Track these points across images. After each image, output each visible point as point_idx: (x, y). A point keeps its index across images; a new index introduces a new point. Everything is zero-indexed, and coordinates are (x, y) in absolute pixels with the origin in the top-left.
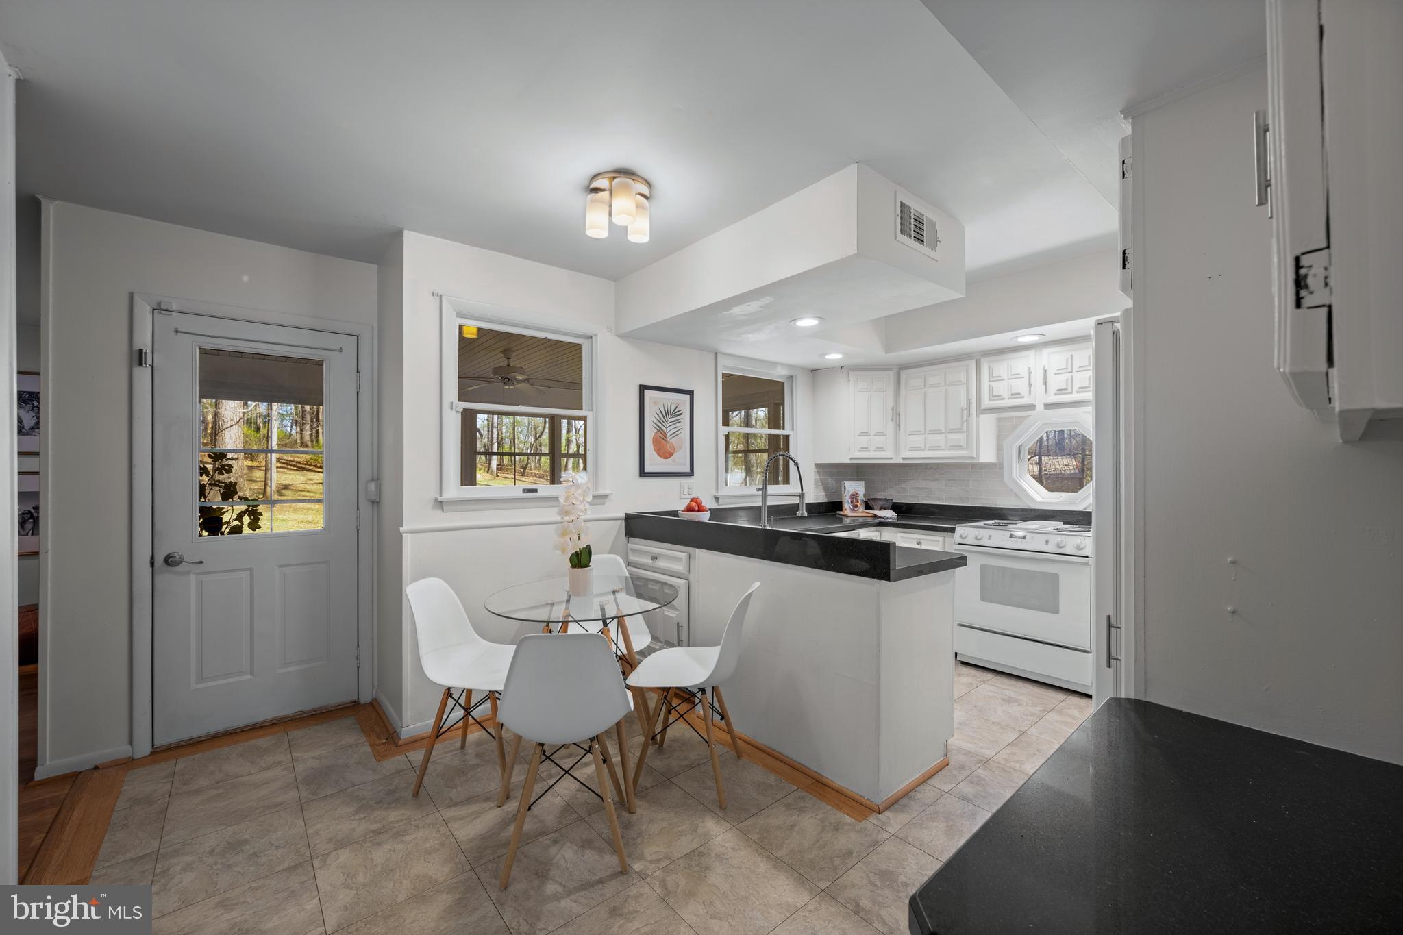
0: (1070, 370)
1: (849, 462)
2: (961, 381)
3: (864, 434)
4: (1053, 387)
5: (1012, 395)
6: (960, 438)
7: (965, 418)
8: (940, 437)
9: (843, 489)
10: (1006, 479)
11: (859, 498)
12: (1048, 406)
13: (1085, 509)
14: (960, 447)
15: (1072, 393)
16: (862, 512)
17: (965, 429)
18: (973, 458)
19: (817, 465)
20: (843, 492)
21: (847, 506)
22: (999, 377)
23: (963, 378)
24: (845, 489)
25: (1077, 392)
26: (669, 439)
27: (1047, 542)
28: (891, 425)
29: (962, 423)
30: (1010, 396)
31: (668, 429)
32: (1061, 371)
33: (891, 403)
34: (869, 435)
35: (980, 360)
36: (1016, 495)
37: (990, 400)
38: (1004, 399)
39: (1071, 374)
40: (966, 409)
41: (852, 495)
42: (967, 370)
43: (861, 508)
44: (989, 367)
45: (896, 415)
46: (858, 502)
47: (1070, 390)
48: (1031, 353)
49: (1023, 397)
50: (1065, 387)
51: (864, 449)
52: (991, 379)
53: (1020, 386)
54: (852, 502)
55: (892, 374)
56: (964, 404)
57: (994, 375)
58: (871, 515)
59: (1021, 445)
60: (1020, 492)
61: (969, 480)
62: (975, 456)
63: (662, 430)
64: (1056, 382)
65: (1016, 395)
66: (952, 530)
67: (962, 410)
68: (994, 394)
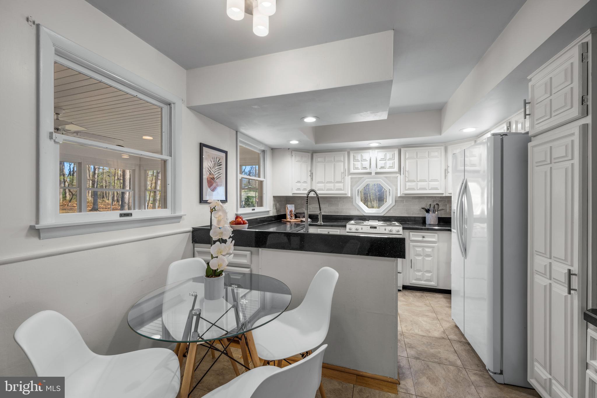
0: (385, 159)
1: (292, 195)
2: (341, 160)
3: (299, 182)
4: (379, 166)
5: (363, 168)
6: (341, 185)
7: (343, 177)
8: (332, 185)
9: (287, 209)
10: (354, 204)
11: (293, 213)
12: (376, 173)
13: (384, 215)
14: (341, 189)
15: (386, 169)
17: (343, 181)
18: (346, 194)
19: (274, 197)
20: (287, 210)
21: (288, 217)
22: (358, 160)
23: (342, 159)
24: (288, 208)
25: (388, 168)
26: (215, 179)
27: (385, 230)
28: (309, 178)
29: (342, 179)
30: (362, 168)
31: (215, 173)
32: (382, 160)
33: (309, 169)
34: (301, 183)
35: (350, 152)
36: (358, 210)
37: (354, 169)
38: (359, 169)
39: (385, 161)
40: (344, 173)
41: (290, 211)
42: (344, 156)
44: (353, 155)
45: (312, 175)
47: (385, 168)
48: (371, 151)
49: (367, 169)
50: (384, 166)
51: (299, 189)
52: (354, 161)
53: (366, 164)
55: (310, 154)
56: (342, 171)
57: (356, 159)
58: (300, 221)
59: (358, 189)
63: (212, 173)
64: (381, 164)
65: (365, 168)
67: (342, 173)
68: (356, 167)
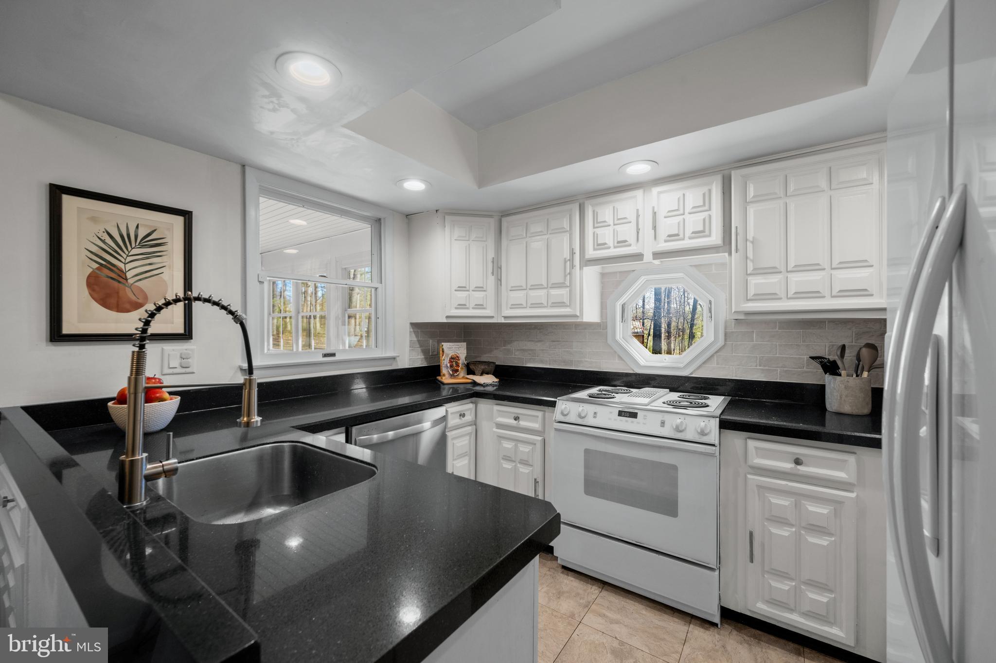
0: (681, 212)
1: (445, 321)
2: (564, 228)
3: (461, 289)
4: (663, 233)
5: (618, 242)
6: (562, 294)
7: (568, 271)
8: (542, 293)
9: (441, 352)
10: (610, 341)
11: (460, 362)
12: (657, 255)
13: (691, 374)
14: (562, 304)
15: (683, 239)
16: (463, 377)
17: (568, 283)
18: (576, 316)
19: (413, 324)
20: (441, 355)
22: (605, 222)
23: (566, 225)
24: (443, 351)
25: (690, 238)
26: (130, 281)
27: (663, 424)
28: (492, 279)
29: (565, 276)
30: (616, 244)
31: (129, 266)
32: (671, 214)
33: (491, 254)
34: (468, 291)
35: (584, 203)
36: (620, 358)
37: (595, 249)
38: (609, 248)
39: (683, 216)
40: (569, 260)
41: (452, 358)
42: (570, 216)
43: (462, 373)
44: (594, 211)
45: (497, 269)
46: (458, 366)
47: (681, 236)
48: (639, 193)
49: (630, 245)
50: (677, 233)
51: (462, 306)
52: (596, 225)
53: (627, 232)
54: (451, 366)
55: (492, 222)
56: (567, 255)
57: (598, 221)
58: (469, 381)
59: (624, 304)
60: (622, 354)
61: (573, 341)
62: (578, 315)
63: (114, 265)
64: (667, 226)
65: (623, 243)
66: (553, 404)
67: (565, 262)
68: (599, 242)
